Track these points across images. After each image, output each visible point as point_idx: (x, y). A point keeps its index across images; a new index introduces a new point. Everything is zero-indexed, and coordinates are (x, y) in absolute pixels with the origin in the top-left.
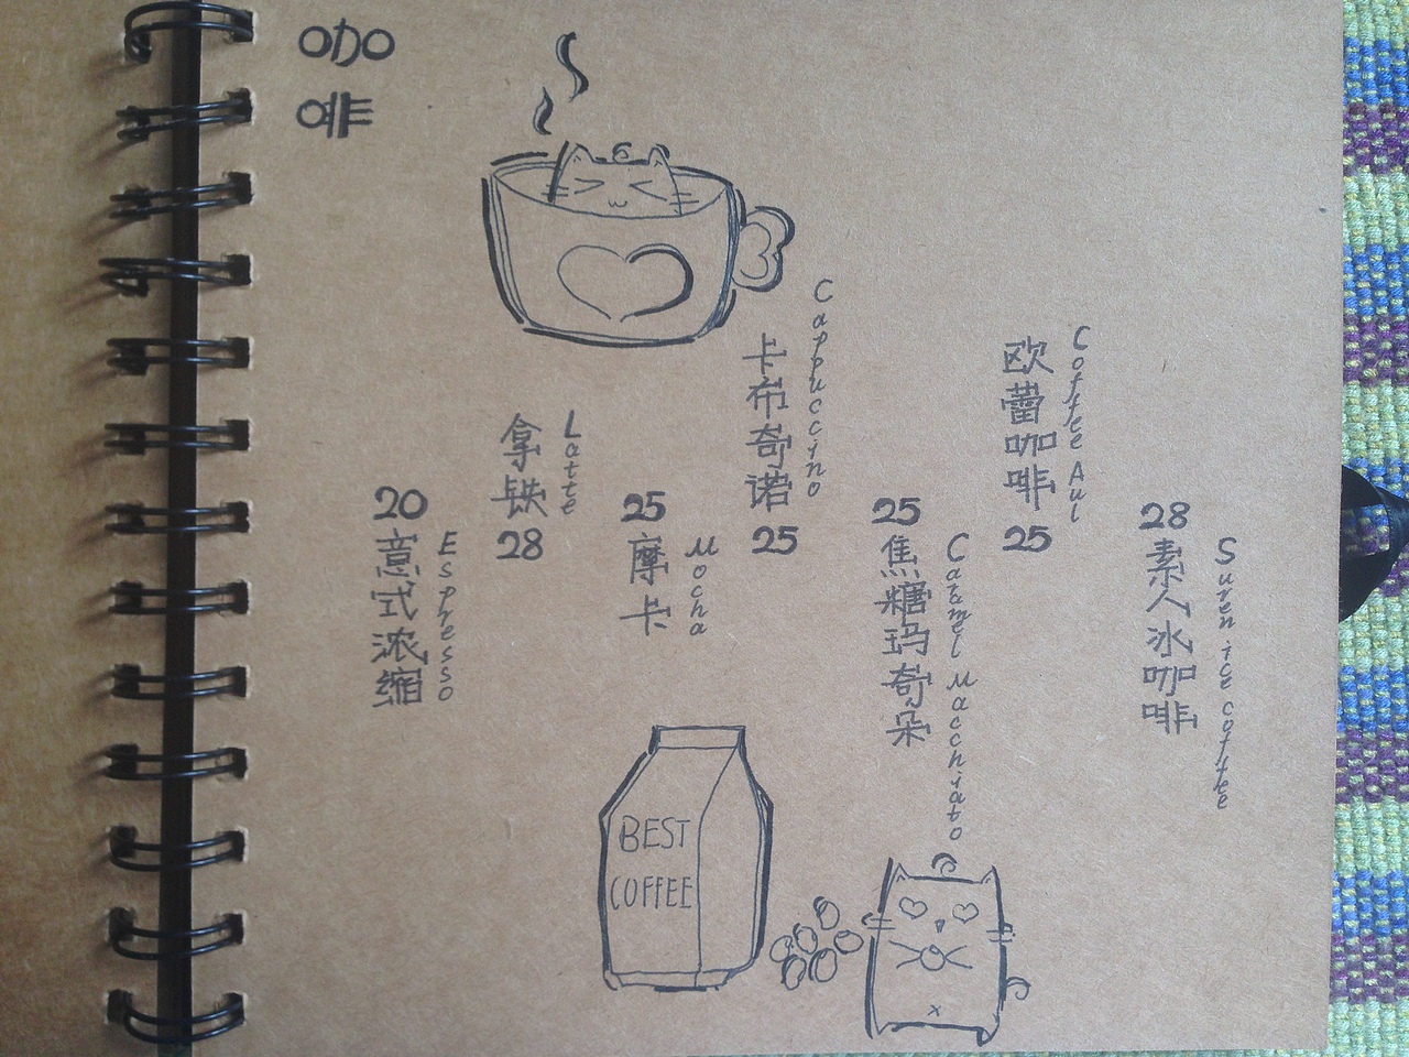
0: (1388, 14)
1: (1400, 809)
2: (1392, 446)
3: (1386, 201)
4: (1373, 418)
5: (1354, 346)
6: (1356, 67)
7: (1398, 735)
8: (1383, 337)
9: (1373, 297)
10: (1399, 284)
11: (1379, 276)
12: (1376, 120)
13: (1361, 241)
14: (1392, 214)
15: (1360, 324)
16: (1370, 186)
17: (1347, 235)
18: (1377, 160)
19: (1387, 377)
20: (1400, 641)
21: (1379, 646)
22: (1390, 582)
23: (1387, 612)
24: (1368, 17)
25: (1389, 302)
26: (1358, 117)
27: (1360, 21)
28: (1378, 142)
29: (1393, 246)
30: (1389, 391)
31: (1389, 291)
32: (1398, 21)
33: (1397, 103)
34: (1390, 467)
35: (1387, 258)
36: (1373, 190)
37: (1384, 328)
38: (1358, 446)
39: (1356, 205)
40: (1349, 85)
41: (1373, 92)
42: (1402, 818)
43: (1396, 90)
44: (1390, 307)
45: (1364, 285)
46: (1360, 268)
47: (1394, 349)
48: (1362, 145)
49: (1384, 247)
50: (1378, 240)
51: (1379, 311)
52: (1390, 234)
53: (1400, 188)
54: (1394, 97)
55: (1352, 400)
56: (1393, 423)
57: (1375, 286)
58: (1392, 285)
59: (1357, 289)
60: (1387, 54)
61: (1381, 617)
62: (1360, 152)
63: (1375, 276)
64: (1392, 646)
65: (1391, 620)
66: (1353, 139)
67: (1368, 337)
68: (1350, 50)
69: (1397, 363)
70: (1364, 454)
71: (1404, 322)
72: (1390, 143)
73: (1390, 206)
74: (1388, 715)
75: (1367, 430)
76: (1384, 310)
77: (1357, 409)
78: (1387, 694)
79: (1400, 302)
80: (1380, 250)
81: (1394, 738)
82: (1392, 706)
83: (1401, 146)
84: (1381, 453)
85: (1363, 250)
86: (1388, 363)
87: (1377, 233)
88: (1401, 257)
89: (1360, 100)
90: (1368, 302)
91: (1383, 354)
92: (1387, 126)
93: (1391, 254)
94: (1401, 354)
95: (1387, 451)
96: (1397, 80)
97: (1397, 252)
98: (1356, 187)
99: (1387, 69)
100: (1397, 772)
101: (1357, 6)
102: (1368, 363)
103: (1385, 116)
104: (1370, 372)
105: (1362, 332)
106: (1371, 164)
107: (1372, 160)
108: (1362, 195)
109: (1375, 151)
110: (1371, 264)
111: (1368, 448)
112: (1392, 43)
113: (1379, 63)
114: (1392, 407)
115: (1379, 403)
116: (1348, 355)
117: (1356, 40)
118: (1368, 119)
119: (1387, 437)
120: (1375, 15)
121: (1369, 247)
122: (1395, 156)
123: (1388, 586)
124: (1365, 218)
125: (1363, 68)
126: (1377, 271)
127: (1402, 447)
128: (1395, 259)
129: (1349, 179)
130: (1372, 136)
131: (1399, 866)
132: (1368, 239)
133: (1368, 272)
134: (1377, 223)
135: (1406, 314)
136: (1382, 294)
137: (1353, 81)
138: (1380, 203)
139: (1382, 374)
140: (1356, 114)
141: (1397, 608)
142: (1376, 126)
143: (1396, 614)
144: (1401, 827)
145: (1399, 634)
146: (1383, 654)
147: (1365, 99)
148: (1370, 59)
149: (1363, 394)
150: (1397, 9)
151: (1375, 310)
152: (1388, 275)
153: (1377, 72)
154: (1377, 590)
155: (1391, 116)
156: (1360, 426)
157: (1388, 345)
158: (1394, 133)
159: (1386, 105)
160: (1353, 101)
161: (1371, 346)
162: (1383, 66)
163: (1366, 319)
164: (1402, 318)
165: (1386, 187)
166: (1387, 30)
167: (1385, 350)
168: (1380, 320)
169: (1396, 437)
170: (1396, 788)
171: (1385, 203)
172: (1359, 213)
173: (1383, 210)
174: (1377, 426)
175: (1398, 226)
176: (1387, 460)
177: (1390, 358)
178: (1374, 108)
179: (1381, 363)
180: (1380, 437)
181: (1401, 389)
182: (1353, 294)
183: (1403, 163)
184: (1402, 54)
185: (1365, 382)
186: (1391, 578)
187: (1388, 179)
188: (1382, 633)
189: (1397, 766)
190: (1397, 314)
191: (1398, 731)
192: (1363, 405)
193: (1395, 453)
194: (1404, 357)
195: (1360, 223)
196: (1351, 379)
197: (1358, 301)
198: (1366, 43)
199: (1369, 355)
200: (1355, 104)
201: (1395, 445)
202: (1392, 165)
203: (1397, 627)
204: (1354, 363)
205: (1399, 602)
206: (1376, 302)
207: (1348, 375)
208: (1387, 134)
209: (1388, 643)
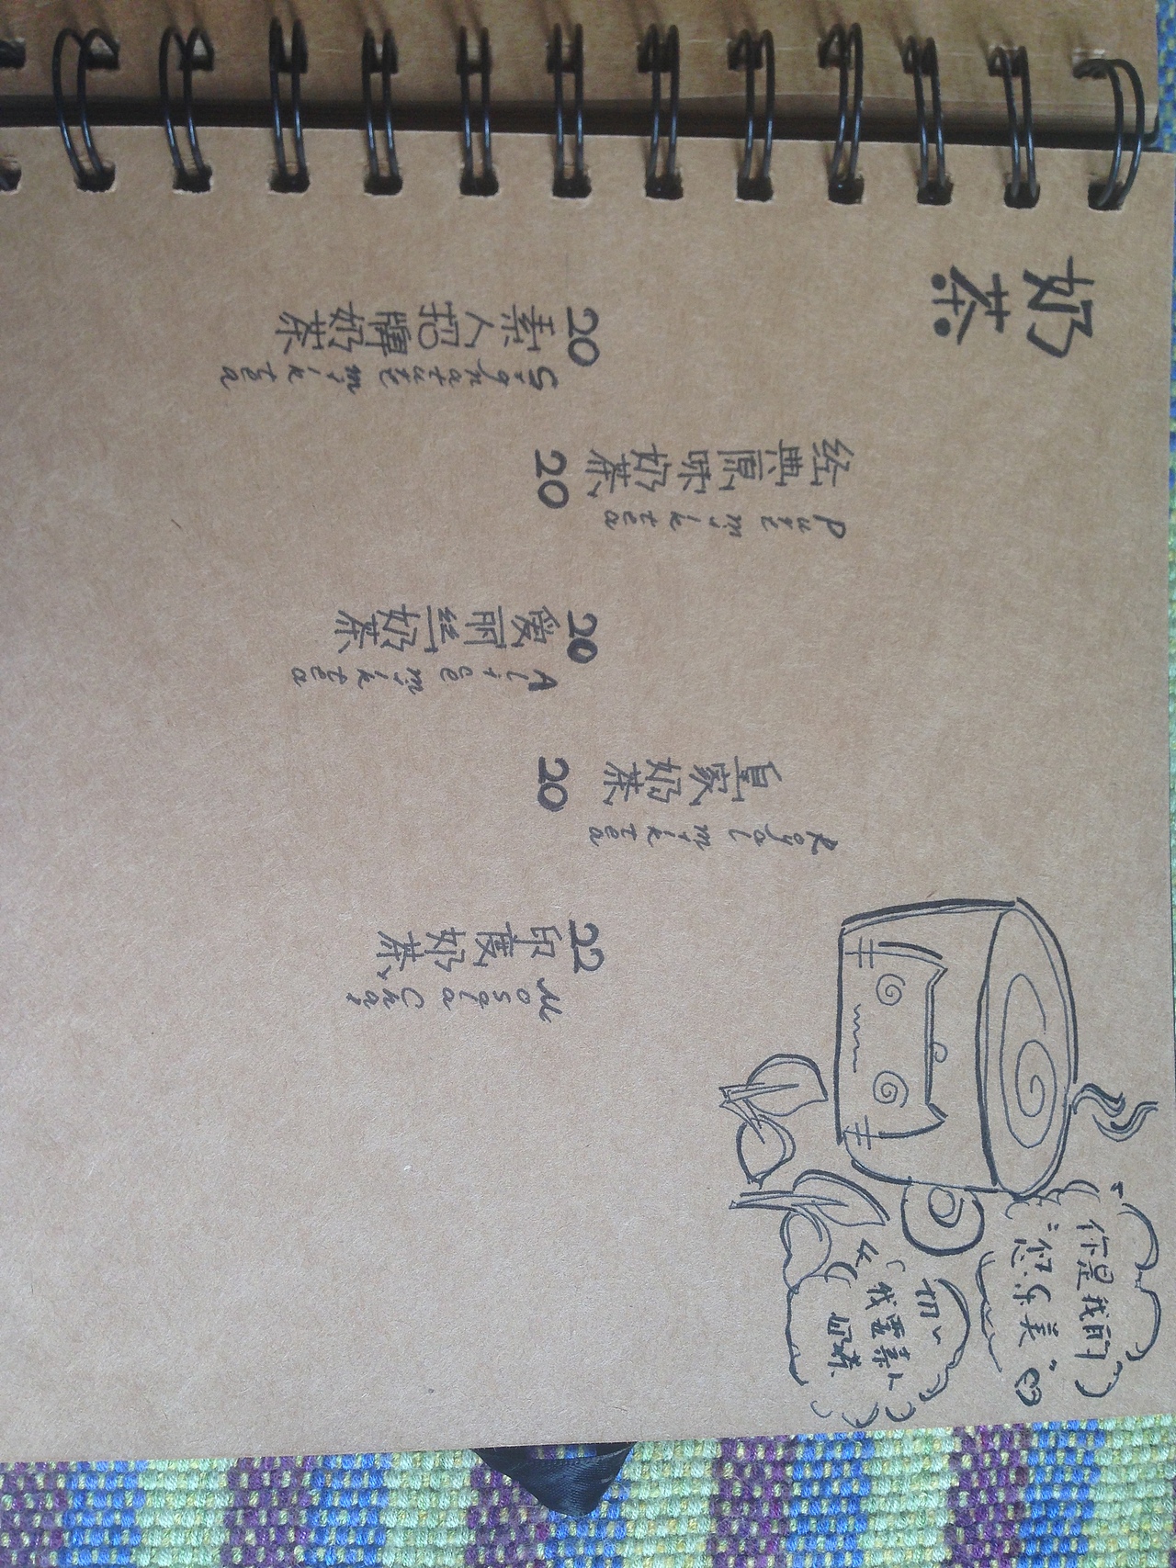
0: (1121, 1518)
1: (221, 1473)
2: (643, 1491)
3: (918, 1502)
4: (677, 1471)
5: (760, 1454)
6: (1068, 1478)
7: (308, 1476)
8: (767, 1488)
9: (813, 1480)
10: (825, 1511)
11: (835, 1488)
12: (1008, 1496)
13: (877, 1470)
14: (903, 1508)
15: (784, 1463)
16: (936, 1485)
17: (884, 1455)
18: (963, 1494)
19: (722, 1490)
20: (418, 1485)
21: (414, 1460)
22: (488, 1477)
23: (454, 1472)
24: (1120, 1496)
25: (806, 1498)
26: (1012, 1477)
27: (1117, 1486)
28: (983, 1497)
29: (867, 1506)
30: (706, 1490)
31: (818, 1498)
32: (1113, 1529)
33: (1023, 1522)
34: (620, 1487)
35: (854, 1499)
36: (931, 1488)
37: (777, 1491)
38: (647, 1451)
39: (917, 1467)
40: (1049, 1469)
41: (1038, 1495)
42: (209, 1474)
43: (1039, 1522)
44: (800, 1499)
45: (827, 1470)
46: (846, 1467)
47: (752, 1500)
48: (982, 1479)
49: (867, 1497)
50: (875, 1490)
51: (796, 1485)
52: (880, 1505)
53: (931, 1520)
54: (1031, 1519)
55: (699, 1448)
56: (669, 1493)
57: (825, 1482)
58: (824, 1503)
59: (823, 1461)
60: (1079, 1513)
61: (449, 1464)
62: (975, 1476)
63: (836, 1484)
64: (414, 1475)
65: (445, 1476)
66: (990, 1469)
67: (768, 1470)
68: (1087, 1472)
69: (737, 1502)
70: (637, 1457)
71: (781, 1514)
72: (982, 1511)
73: (912, 1506)
74: (333, 1465)
75: (664, 1462)
76: (797, 1491)
77: (689, 1453)
78: (357, 1465)
79: (804, 1510)
80: (864, 1491)
81: (304, 1471)
82: (343, 1471)
83: (976, 1523)
84: (636, 1477)
85: (866, 1472)
86: (737, 1492)
87: (884, 1489)
88: (854, 1515)
89: (1032, 1480)
90: (808, 1473)
91: (747, 1488)
92: (1000, 1508)
93: (858, 1504)
94: (746, 1508)
95: (638, 1484)
96: (1049, 1524)
97: (859, 1511)
98: (937, 1468)
99: (1061, 1513)
100: (265, 1471)
101: (1133, 1484)
102: (739, 1469)
103: (1010, 1508)
104: (729, 1470)
105: (775, 1464)
106: (960, 1488)
107: (964, 1490)
108: (928, 1475)
109: (974, 1493)
110: (850, 1480)
111: (643, 1463)
112: (1089, 1521)
113: (1070, 1504)
114: (687, 1494)
115: (693, 1479)
116: (751, 1445)
117: (1096, 1480)
118: (1010, 1488)
119: (655, 1485)
120: (1121, 1503)
121: (869, 1478)
122: (966, 1516)
123: (483, 1475)
124: (901, 1477)
125: (1066, 1486)
126: (841, 1486)
127: (641, 1502)
128: (853, 1509)
129: (946, 1461)
130: (991, 1491)
131: (152, 1467)
132: (878, 1478)
133: (842, 1476)
134: (895, 1490)
135: (790, 1517)
136: (816, 1489)
137: (1053, 1473)
138: (916, 1495)
139: (725, 1485)
140: (1017, 1474)
141: (457, 1484)
142: (1001, 1496)
143: (450, 1481)
144: (198, 1472)
145: (426, 1485)
146: (405, 1464)
147: (1032, 1486)
148: (1074, 1494)
149: (705, 1461)
150: (1125, 1530)
151: (798, 1481)
152: (836, 1499)
153: (1060, 1501)
154: (481, 1461)
155: (1010, 1515)
156: (669, 1454)
157: (757, 1494)
158: (991, 1517)
159: (1023, 1509)
160: (1031, 1472)
161: (759, 1473)
162: (1067, 1508)
163: (789, 1470)
164: (786, 1511)
165: (933, 1503)
166: (1104, 1516)
167: (752, 1490)
168: (786, 1485)
169: (653, 1496)
170: (245, 1470)
171: (916, 1501)
172: (907, 1470)
173: (908, 1498)
174: (667, 1474)
175: (889, 1513)
176: (628, 1483)
177: (743, 1495)
178: (1021, 1496)
179: (737, 1484)
180: (655, 1477)
181: (706, 1504)
182: (819, 1457)
183: (958, 1524)
184: (1077, 1532)
185: (718, 1464)
186: (492, 1479)
187: (941, 1506)
188: (429, 1464)
189: (272, 1472)
190: (791, 1506)
191: (313, 1477)
192: (693, 1460)
193: (633, 1493)
194: (742, 1511)
195: (895, 1470)
196: (724, 1448)
197: (810, 1462)
198: (1092, 1491)
199: (748, 1471)
200: (1027, 1474)
201: (644, 1494)
202: (957, 1511)
203: (434, 1483)
204: (741, 1452)
205: (463, 1487)
206: (807, 1483)
207: (728, 1444)
208: (991, 1508)
209: (418, 1470)
